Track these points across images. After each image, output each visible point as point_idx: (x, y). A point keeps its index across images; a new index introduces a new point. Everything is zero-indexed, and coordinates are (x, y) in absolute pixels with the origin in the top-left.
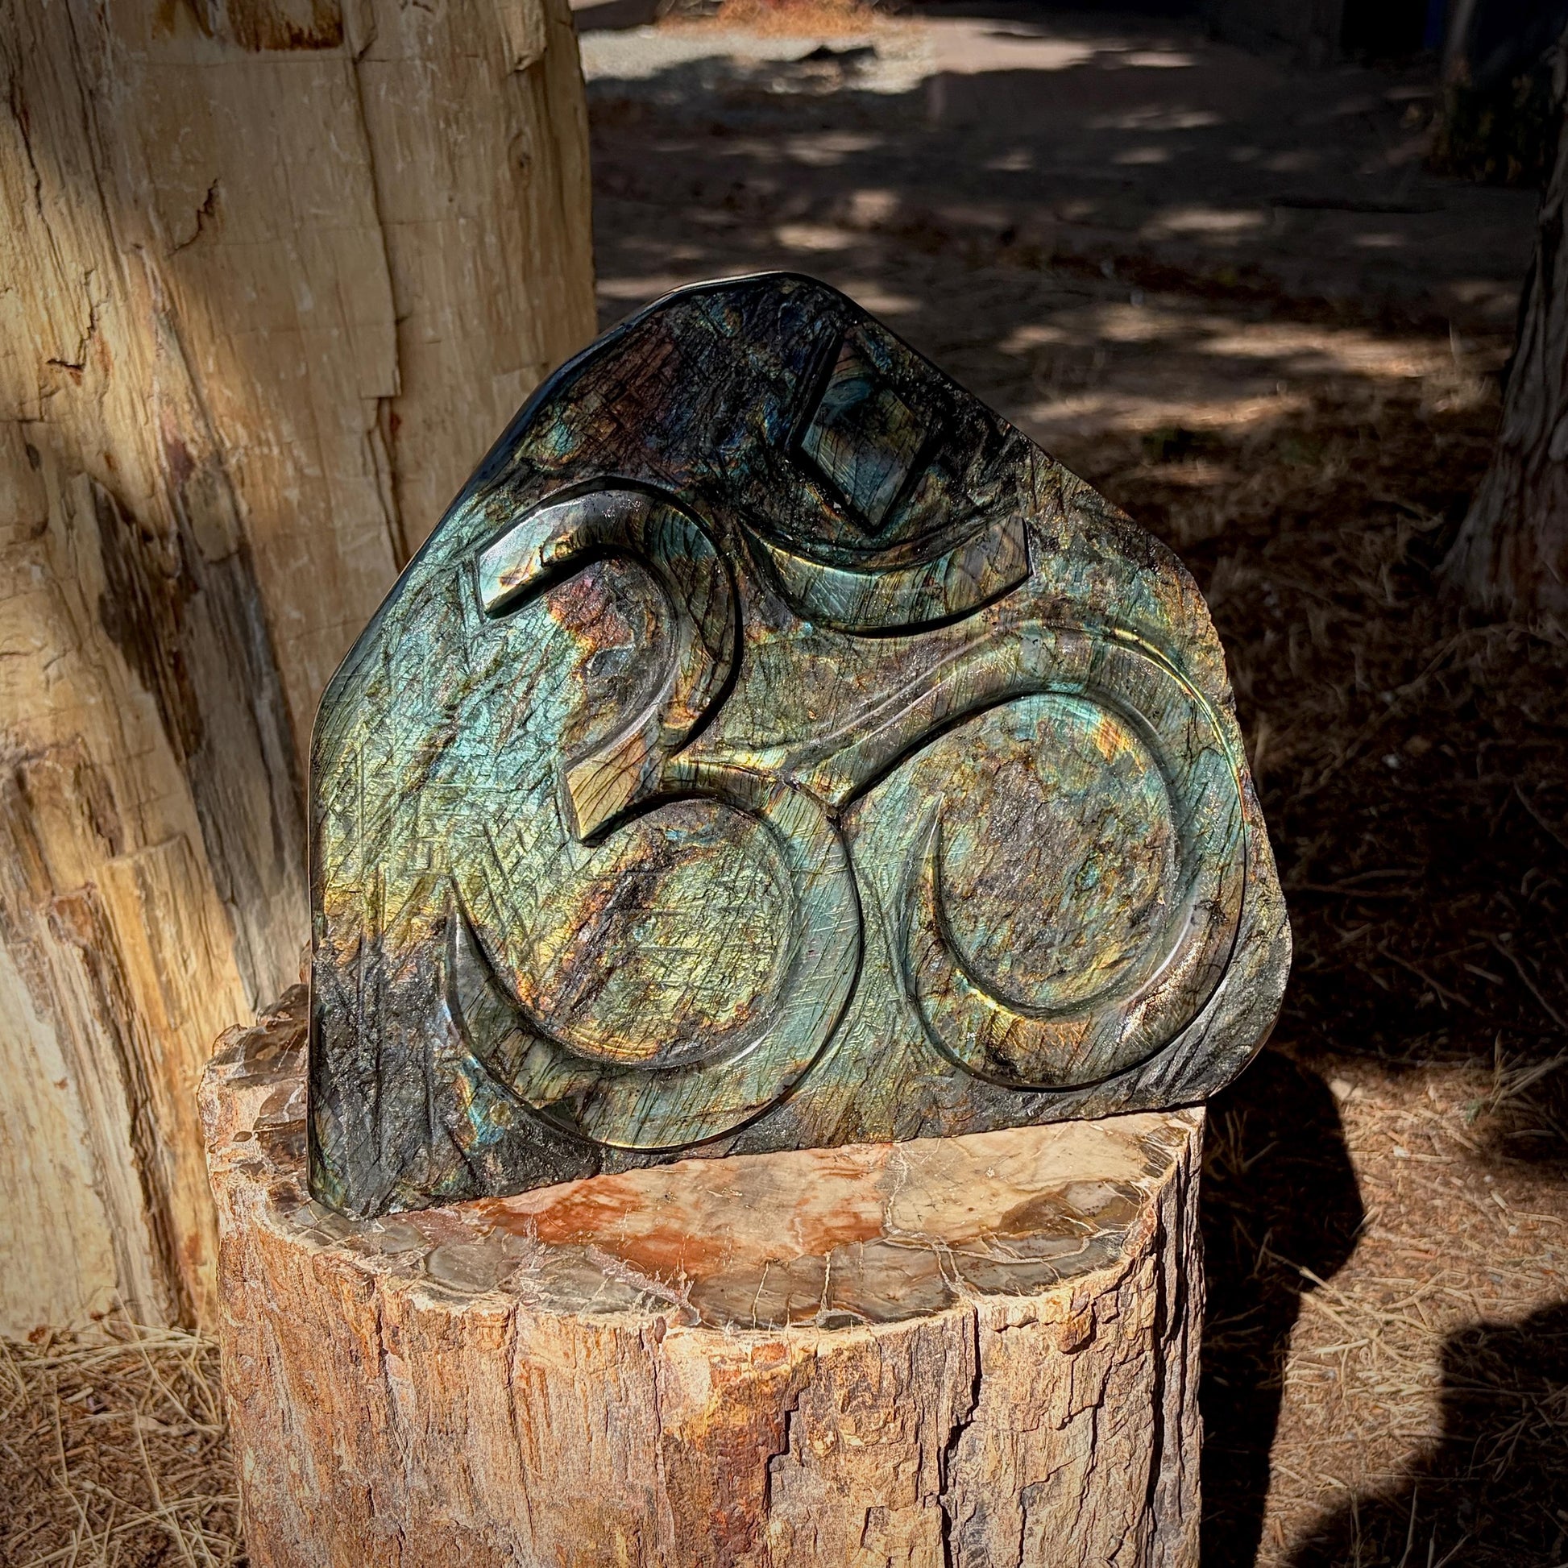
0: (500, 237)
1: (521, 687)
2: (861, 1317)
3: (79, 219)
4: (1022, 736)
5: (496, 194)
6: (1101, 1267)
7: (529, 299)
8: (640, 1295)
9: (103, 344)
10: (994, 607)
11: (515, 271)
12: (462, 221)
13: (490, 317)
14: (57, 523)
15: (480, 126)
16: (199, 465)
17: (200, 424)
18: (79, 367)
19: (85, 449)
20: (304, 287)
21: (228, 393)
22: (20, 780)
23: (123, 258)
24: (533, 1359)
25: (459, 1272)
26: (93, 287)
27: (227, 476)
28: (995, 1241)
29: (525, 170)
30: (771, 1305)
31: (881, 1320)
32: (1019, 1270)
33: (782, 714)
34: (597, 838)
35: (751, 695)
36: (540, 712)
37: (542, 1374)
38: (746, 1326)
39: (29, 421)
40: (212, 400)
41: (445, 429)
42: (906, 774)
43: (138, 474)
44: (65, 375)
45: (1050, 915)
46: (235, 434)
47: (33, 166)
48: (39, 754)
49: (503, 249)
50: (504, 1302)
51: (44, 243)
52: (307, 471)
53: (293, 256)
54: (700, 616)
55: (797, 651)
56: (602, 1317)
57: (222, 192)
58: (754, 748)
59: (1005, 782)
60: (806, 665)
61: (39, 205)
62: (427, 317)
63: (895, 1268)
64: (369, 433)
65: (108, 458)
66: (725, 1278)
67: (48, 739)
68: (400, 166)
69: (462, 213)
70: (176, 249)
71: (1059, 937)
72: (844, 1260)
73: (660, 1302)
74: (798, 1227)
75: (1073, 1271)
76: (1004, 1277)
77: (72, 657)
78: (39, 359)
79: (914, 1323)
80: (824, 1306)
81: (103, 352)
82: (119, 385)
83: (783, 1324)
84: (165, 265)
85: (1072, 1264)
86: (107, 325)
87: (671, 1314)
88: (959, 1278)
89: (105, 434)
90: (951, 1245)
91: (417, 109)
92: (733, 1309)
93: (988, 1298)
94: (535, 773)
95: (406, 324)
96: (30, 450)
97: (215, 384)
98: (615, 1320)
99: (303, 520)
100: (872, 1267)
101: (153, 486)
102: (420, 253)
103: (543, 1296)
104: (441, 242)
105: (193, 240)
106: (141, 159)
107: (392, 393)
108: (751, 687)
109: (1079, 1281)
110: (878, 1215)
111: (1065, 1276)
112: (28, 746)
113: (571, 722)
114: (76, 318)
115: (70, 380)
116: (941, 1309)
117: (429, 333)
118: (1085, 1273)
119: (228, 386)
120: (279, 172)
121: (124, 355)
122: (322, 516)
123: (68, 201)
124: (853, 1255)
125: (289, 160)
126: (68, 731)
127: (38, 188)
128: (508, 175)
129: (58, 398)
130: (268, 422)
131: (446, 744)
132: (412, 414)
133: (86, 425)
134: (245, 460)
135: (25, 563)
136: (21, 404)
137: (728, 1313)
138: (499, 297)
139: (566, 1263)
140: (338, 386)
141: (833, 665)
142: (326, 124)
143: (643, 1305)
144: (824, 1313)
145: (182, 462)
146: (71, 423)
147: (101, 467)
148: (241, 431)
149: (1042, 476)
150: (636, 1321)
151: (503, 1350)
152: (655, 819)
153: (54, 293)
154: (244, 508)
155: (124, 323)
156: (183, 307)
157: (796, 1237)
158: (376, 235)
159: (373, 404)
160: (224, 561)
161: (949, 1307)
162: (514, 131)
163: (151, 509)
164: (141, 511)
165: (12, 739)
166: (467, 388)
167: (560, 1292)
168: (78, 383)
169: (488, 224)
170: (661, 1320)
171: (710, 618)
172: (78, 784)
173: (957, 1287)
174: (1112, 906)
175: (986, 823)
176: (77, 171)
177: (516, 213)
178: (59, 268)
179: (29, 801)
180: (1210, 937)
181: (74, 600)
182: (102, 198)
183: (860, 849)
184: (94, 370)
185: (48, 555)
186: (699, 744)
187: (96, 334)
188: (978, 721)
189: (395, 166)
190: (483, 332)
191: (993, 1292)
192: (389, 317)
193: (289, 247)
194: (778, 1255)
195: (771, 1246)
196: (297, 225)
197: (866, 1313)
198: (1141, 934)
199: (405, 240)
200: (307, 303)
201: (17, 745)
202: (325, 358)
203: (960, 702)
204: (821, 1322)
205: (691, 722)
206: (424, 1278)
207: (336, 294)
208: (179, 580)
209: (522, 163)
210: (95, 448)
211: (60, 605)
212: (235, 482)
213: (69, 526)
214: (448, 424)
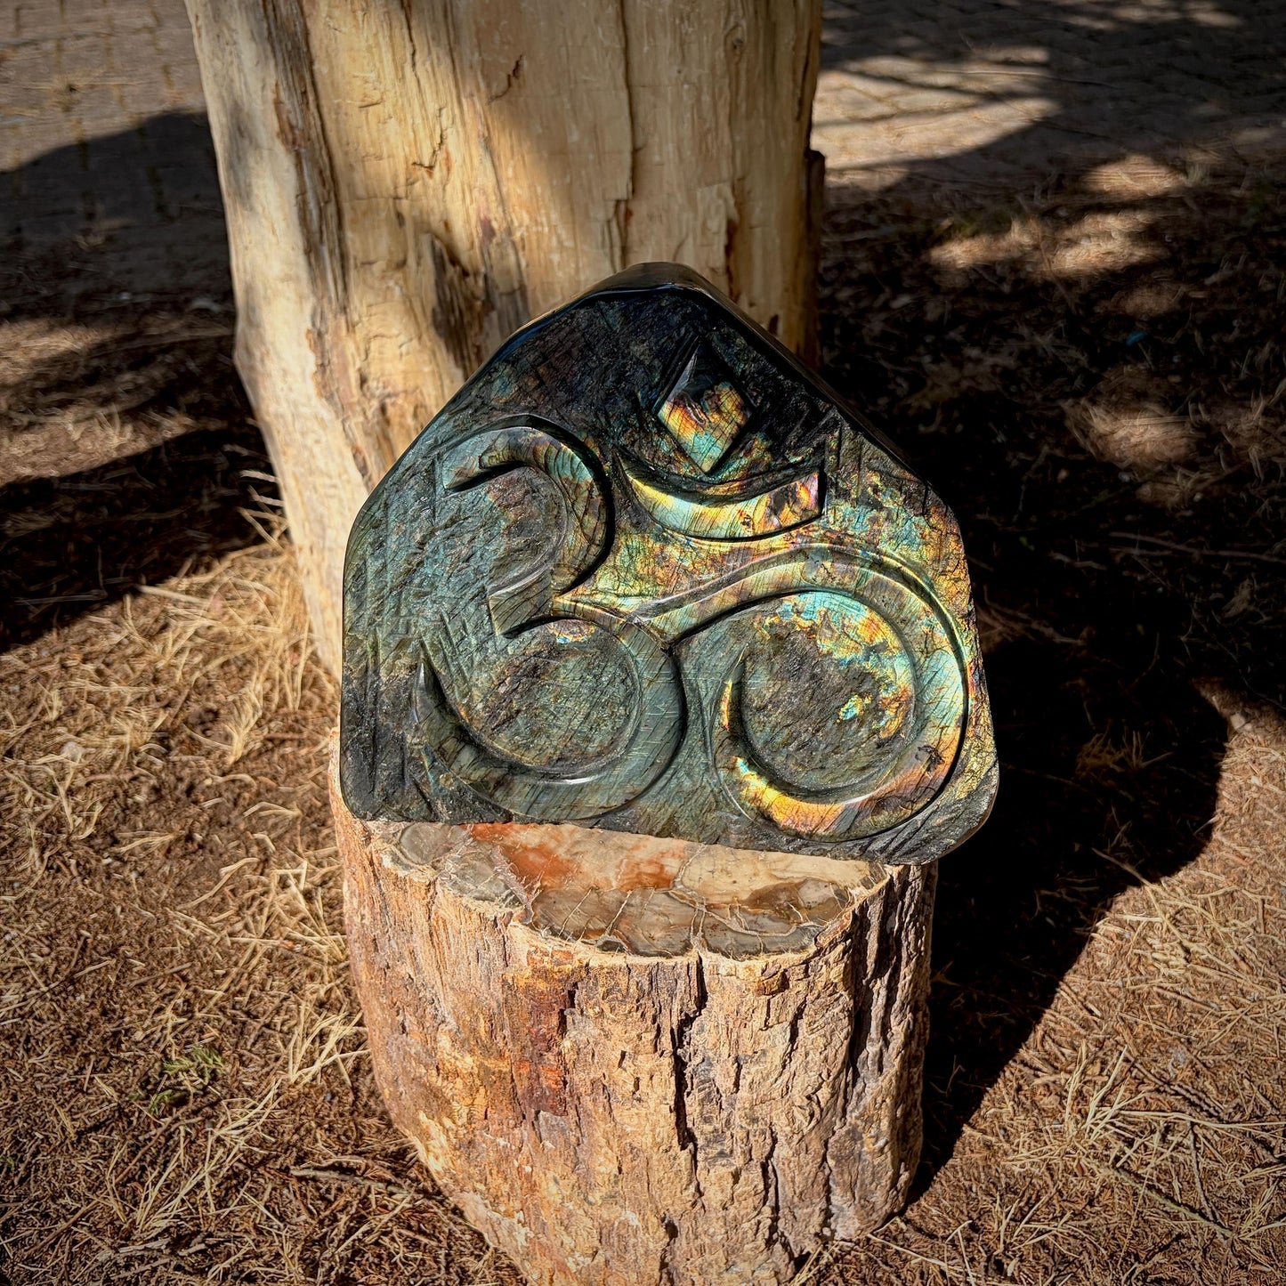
0: (713, 96)
1: (468, 537)
2: (625, 947)
3: (438, 75)
4: (808, 617)
5: (713, 68)
6: (793, 951)
7: (732, 137)
8: (507, 892)
9: (448, 154)
10: (794, 533)
11: (723, 119)
12: (686, 86)
13: (700, 148)
14: (411, 261)
15: (705, 22)
16: (498, 235)
17: (500, 209)
18: (431, 167)
19: (432, 218)
20: (574, 126)
21: (519, 191)
22: (383, 409)
23: (464, 100)
24: (441, 912)
25: (416, 846)
26: (444, 118)
27: (514, 244)
28: (737, 911)
29: (738, 51)
30: (576, 921)
31: (636, 952)
32: (741, 938)
33: (637, 578)
34: (513, 633)
35: (618, 563)
36: (478, 554)
37: (444, 922)
38: (555, 934)
39: (400, 199)
40: (508, 194)
41: (661, 221)
42: (722, 627)
43: (464, 236)
44: (423, 172)
45: (818, 731)
46: (521, 218)
47: (411, 40)
48: (396, 395)
49: (715, 105)
50: (430, 874)
51: (415, 89)
52: (566, 244)
53: (568, 106)
54: (580, 514)
55: (652, 541)
56: (477, 902)
57: (525, 64)
58: (618, 596)
59: (793, 644)
60: (657, 550)
61: (414, 65)
62: (656, 148)
63: (665, 915)
64: (609, 222)
65: (447, 225)
66: (561, 893)
67: (400, 387)
68: (646, 49)
69: (686, 81)
70: (492, 98)
71: (822, 746)
72: (637, 900)
73: (516, 901)
74: (623, 867)
75: (774, 949)
76: (729, 940)
77: (415, 342)
78: (407, 162)
79: (654, 960)
80: (608, 931)
81: (448, 159)
82: (456, 179)
83: (577, 937)
84: (486, 108)
85: (776, 943)
86: (451, 142)
87: (518, 911)
88: (700, 933)
89: (446, 209)
90: (709, 907)
91: (660, 10)
92: (555, 919)
93: (710, 954)
94: (473, 590)
95: (642, 152)
96: (399, 216)
97: (511, 185)
98: (484, 907)
99: (560, 274)
100: (651, 910)
101: (472, 244)
102: (655, 106)
103: (453, 877)
104: (670, 99)
105: (504, 93)
106: (475, 40)
107: (625, 197)
108: (620, 558)
109: (774, 958)
110: (675, 871)
111: (766, 951)
112: (389, 390)
113: (498, 563)
114: (431, 137)
115: (426, 175)
116: (676, 954)
117: (657, 158)
118: (781, 952)
119: (521, 187)
120: (563, 51)
121: (460, 161)
122: (573, 272)
123: (432, 64)
124: (644, 897)
125: (570, 43)
126: (411, 384)
127: (414, 54)
128: (722, 55)
129: (418, 186)
130: (543, 211)
131: (418, 565)
132: (641, 209)
133: (434, 203)
134: (526, 234)
135: (391, 283)
136: (396, 188)
137: (550, 920)
138: (709, 137)
139: (477, 857)
140: (590, 190)
141: (676, 554)
142: (596, 21)
143: (504, 900)
144: (606, 937)
145: (489, 232)
146: (424, 201)
147: (441, 229)
148: (526, 217)
149: (846, 444)
150: (493, 910)
151: (425, 902)
152: (552, 627)
153: (419, 121)
154: (523, 264)
155: (462, 140)
156: (495, 136)
157: (617, 874)
158: (624, 95)
159: (612, 204)
160: (511, 293)
161: (682, 955)
162: (732, 24)
163: (470, 257)
164: (464, 258)
165: (381, 385)
166: (679, 195)
167: (463, 877)
168: (431, 175)
169: (705, 89)
170: (511, 914)
171: (586, 517)
172: (415, 415)
173: (695, 941)
174: (864, 732)
175: (777, 667)
176: (438, 45)
177: (727, 81)
178: (423, 105)
179: (388, 422)
180: (928, 769)
181: (418, 310)
182: (453, 62)
183: (688, 667)
184: (441, 170)
185: (405, 280)
186: (581, 589)
187: (444, 147)
188: (777, 601)
189: (642, 49)
190: (693, 159)
191: (715, 951)
192: (627, 148)
193: (566, 100)
194: (601, 885)
195: (599, 877)
196: (572, 86)
197: (630, 944)
198: (884, 754)
199: (645, 98)
200: (574, 137)
201: (384, 388)
202: (583, 173)
203: (759, 591)
204: (600, 943)
205: (572, 578)
206: (396, 845)
207: (594, 132)
208: (483, 303)
209: (736, 47)
210: (438, 217)
211: (410, 310)
212: (519, 246)
213: (418, 264)
214: (664, 219)
